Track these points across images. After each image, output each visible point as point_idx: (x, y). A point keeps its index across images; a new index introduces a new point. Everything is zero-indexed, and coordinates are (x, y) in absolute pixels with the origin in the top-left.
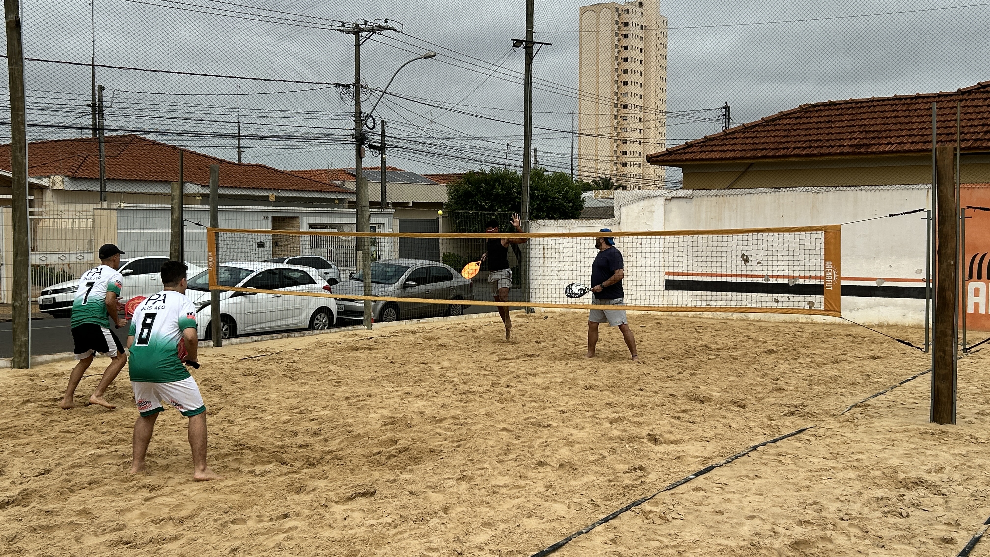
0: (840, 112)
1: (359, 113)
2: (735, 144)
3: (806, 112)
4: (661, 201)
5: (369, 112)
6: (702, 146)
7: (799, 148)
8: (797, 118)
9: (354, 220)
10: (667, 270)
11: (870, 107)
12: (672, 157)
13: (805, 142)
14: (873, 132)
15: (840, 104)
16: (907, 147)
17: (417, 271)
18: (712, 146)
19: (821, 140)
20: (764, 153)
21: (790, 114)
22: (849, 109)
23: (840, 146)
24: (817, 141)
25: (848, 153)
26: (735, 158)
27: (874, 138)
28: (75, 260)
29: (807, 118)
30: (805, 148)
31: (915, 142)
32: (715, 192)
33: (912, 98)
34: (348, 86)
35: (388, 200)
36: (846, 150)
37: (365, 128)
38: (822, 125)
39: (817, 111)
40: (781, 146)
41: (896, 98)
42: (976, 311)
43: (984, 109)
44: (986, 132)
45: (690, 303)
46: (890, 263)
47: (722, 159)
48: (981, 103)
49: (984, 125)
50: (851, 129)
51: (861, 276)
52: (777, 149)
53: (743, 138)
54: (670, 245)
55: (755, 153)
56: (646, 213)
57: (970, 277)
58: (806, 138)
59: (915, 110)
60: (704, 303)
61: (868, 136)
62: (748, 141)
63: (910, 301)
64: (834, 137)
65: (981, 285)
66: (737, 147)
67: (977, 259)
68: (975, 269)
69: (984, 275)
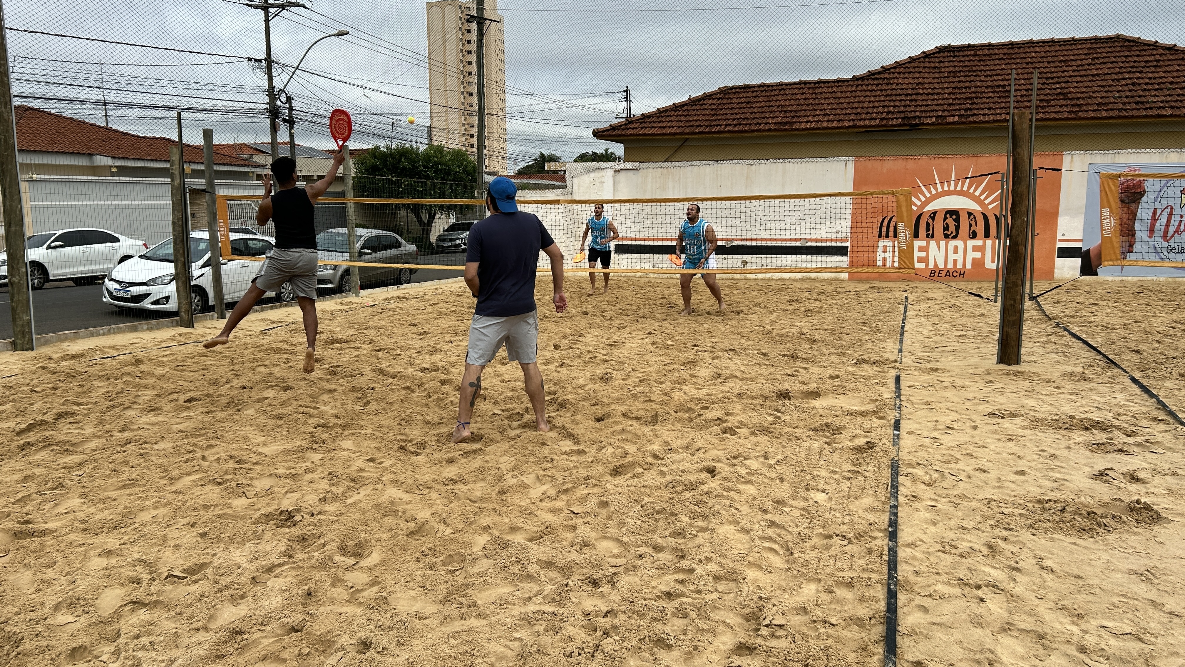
0: (755, 94)
1: (271, 87)
2: (671, 121)
3: (725, 94)
4: (610, 172)
5: (282, 87)
6: (641, 123)
7: (730, 125)
8: (719, 99)
11: (780, 90)
12: (616, 132)
13: (734, 120)
14: (791, 112)
15: (754, 87)
16: (825, 125)
17: (369, 240)
18: (650, 123)
19: (747, 119)
20: (701, 129)
21: (712, 95)
22: (762, 91)
23: (766, 124)
24: (744, 119)
25: (775, 130)
26: (675, 134)
27: (793, 117)
29: (728, 99)
30: (735, 125)
31: (831, 121)
32: (660, 164)
33: (815, 83)
36: (772, 127)
37: (278, 102)
38: (744, 105)
39: (735, 93)
40: (715, 123)
41: (801, 83)
42: (884, 265)
43: (879, 93)
44: (888, 113)
45: (638, 265)
46: (813, 226)
47: (664, 134)
48: (874, 88)
49: (884, 107)
50: (771, 109)
51: (788, 237)
52: (711, 126)
53: (677, 116)
54: (618, 213)
55: (692, 129)
56: (597, 184)
57: (880, 236)
58: (734, 117)
59: (821, 93)
60: (651, 265)
61: (788, 115)
62: (682, 118)
63: (829, 258)
64: (758, 115)
65: (888, 243)
66: (674, 124)
67: (886, 220)
68: (884, 229)
69: (891, 234)
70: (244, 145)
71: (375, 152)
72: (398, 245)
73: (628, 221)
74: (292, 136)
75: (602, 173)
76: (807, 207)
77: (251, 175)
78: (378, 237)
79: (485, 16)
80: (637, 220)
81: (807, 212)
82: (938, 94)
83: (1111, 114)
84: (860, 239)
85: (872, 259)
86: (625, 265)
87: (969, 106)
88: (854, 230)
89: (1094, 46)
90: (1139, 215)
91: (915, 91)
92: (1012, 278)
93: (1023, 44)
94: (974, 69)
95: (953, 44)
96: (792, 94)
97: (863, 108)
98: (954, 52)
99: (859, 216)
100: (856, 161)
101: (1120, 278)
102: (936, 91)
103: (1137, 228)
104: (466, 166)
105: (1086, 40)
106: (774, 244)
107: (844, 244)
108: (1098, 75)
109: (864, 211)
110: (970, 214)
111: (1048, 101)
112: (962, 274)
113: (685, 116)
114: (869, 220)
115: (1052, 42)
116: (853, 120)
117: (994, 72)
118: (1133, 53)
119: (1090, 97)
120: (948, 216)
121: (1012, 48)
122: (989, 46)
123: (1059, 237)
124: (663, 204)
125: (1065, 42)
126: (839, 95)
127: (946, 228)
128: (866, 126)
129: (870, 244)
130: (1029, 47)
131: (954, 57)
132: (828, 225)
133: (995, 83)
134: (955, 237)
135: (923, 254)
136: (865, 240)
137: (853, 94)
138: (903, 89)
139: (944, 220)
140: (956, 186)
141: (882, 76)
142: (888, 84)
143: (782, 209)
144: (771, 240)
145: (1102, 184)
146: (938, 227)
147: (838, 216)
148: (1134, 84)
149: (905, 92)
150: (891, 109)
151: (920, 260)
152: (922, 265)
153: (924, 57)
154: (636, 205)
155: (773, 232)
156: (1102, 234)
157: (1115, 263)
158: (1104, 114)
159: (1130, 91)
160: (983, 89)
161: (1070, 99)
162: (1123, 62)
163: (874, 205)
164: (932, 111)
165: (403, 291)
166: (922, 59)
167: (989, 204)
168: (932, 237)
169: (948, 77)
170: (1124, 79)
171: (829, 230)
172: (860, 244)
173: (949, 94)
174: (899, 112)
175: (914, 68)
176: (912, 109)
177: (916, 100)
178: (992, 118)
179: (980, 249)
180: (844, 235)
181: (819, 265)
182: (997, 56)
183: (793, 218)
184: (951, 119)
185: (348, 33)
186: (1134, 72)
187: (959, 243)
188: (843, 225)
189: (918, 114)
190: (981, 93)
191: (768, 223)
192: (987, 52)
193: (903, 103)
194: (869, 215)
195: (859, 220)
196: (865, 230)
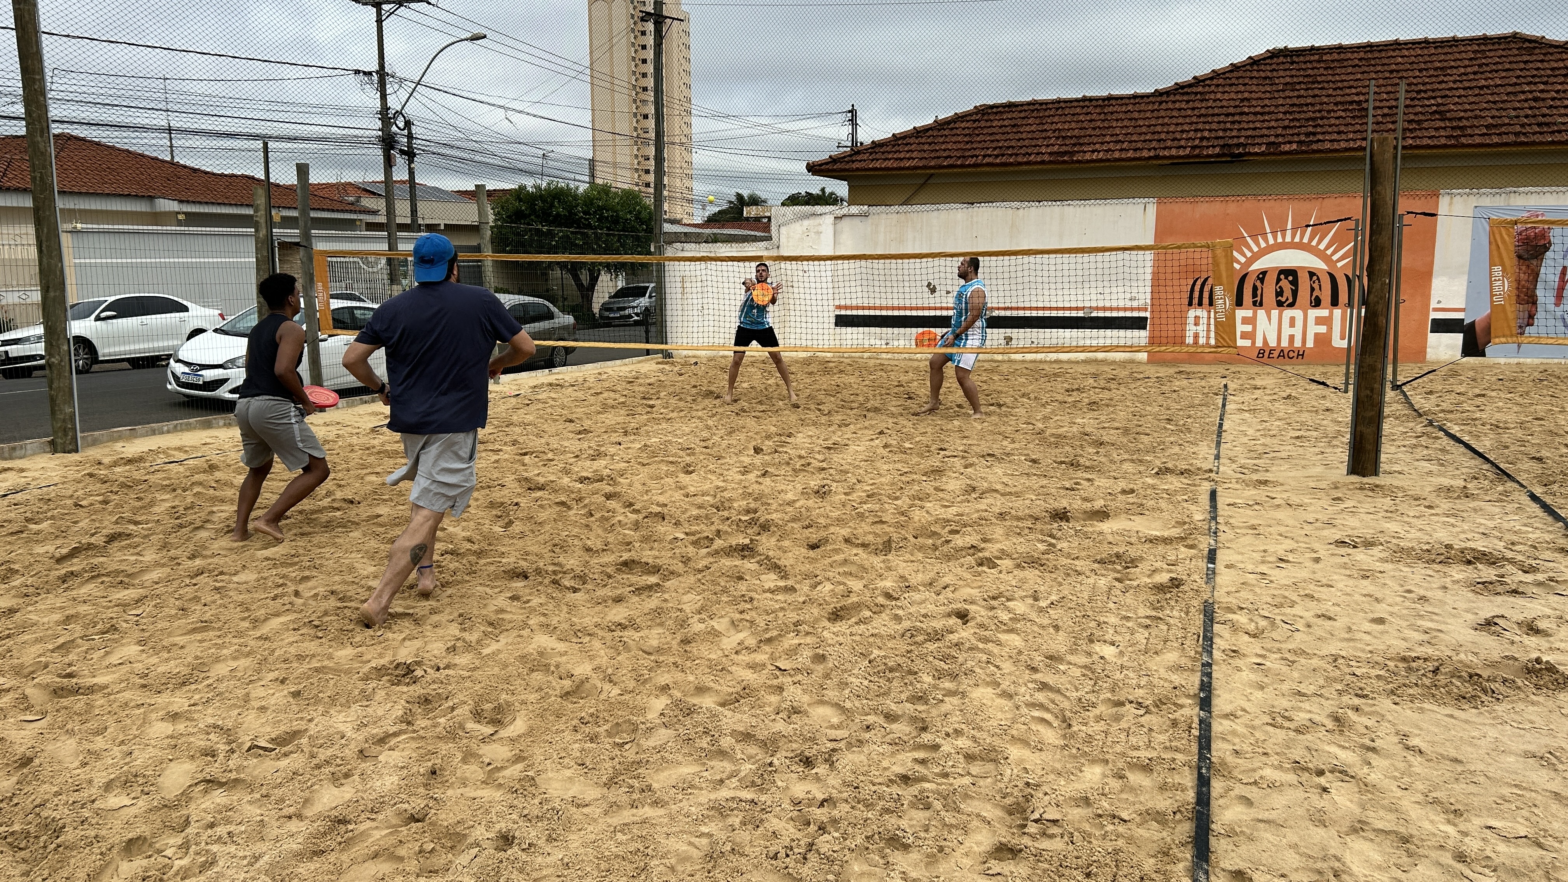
0: (1023, 115)
1: (384, 109)
2: (912, 151)
3: (983, 115)
4: (830, 219)
5: (399, 108)
6: (871, 153)
7: (990, 156)
8: (975, 121)
9: (385, 247)
10: (837, 303)
11: (1057, 109)
12: (837, 166)
13: (995, 149)
14: (1071, 137)
15: (1022, 105)
16: (1117, 155)
18: (883, 153)
19: (1013, 147)
20: (951, 161)
21: (966, 116)
22: (1033, 111)
23: (1038, 154)
24: (1008, 148)
25: (1050, 162)
26: (916, 168)
27: (1074, 145)
28: (17, 301)
29: (987, 121)
30: (997, 156)
31: (1125, 149)
32: (896, 208)
33: (1104, 99)
34: (370, 73)
35: (420, 221)
36: (1046, 158)
38: (1008, 129)
39: (996, 113)
40: (969, 153)
41: (1085, 99)
42: (1196, 342)
43: (1189, 112)
44: (1202, 139)
45: (867, 343)
46: (1100, 290)
47: (900, 169)
48: (1183, 105)
49: (1196, 131)
50: (1044, 135)
51: (1067, 305)
52: (964, 157)
53: (919, 144)
54: (840, 273)
55: (939, 162)
56: (812, 235)
57: (1190, 304)
58: (994, 145)
59: (1112, 113)
60: (883, 342)
61: (1068, 142)
62: (926, 147)
63: (1122, 333)
64: (1026, 143)
65: (1202, 313)
66: (915, 155)
67: (1199, 283)
68: (1196, 294)
69: (1206, 301)
70: (350, 184)
71: (519, 193)
72: (550, 316)
73: (853, 284)
74: (411, 173)
75: (818, 220)
76: (1093, 265)
77: (358, 223)
78: (524, 305)
79: (665, 13)
80: (865, 283)
81: (1093, 272)
82: (1269, 113)
83: (1505, 138)
84: (1163, 308)
85: (1179, 334)
86: (849, 342)
87: (1311, 129)
88: (1156, 296)
89: (1483, 47)
90: (1542, 276)
91: (1239, 110)
92: (1369, 360)
93: (1386, 45)
94: (1319, 79)
95: (1290, 46)
96: (1073, 115)
97: (1168, 133)
98: (1291, 56)
99: (1162, 276)
100: (1159, 203)
101: (1516, 360)
102: (1267, 109)
103: (1539, 293)
104: (640, 212)
105: (1472, 40)
106: (1047, 314)
107: (1142, 314)
108: (1488, 87)
109: (1169, 270)
110: (1312, 274)
111: (1419, 122)
112: (1301, 355)
113: (930, 144)
114: (1176, 282)
115: (1426, 43)
116: (1155, 149)
117: (1345, 84)
118: (1535, 58)
119: (1476, 117)
120: (1282, 277)
121: (1371, 52)
122: (1340, 49)
123: (1433, 304)
124: (900, 261)
125: (1442, 42)
126: (1136, 115)
127: (1280, 293)
128: (1171, 157)
129: (1178, 314)
130: (1394, 50)
131: (1292, 63)
132: (1121, 289)
133: (1348, 99)
134: (1291, 305)
135: (1248, 328)
136: (1170, 308)
137: (1156, 114)
138: (1222, 107)
139: (1277, 283)
140: (1293, 236)
141: (1194, 90)
142: (1202, 101)
143: (1059, 267)
144: (1044, 309)
145: (1492, 234)
146: (1269, 291)
147: (1134, 277)
148: (1535, 99)
149: (1224, 111)
150: (1206, 134)
151: (1244, 336)
152: (1247, 343)
153: (1251, 65)
154: (863, 262)
155: (1047, 298)
156: (1492, 301)
157: (1510, 340)
158: (1496, 139)
159: (1531, 108)
160: (1331, 107)
161: (1450, 120)
162: (1521, 70)
163: (1183, 263)
164: (1262, 136)
165: (557, 377)
166: (1248, 67)
167: (1339, 260)
168: (1261, 305)
169: (1283, 91)
170: (1523, 92)
171: (1121, 296)
172: (1164, 315)
173: (1285, 113)
174: (1217, 138)
175: (1238, 78)
176: (1234, 133)
177: (1239, 122)
178: (1343, 145)
179: (1326, 321)
180: (1142, 302)
181: (1108, 342)
182: (1350, 63)
183: (1073, 279)
184: (1287, 148)
185: (485, 37)
186: (1535, 83)
187: (1297, 313)
188: (1141, 289)
189: (1242, 140)
190: (1329, 112)
191: (1040, 286)
192: (1336, 56)
193: (1222, 126)
194: (1176, 276)
195: (1162, 282)
196: (1170, 296)
